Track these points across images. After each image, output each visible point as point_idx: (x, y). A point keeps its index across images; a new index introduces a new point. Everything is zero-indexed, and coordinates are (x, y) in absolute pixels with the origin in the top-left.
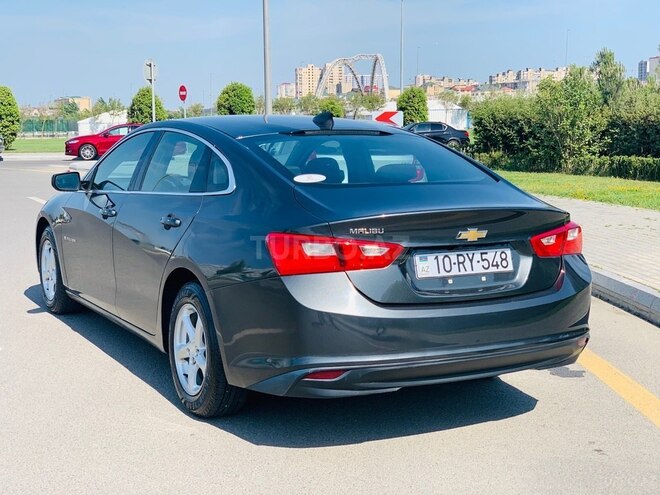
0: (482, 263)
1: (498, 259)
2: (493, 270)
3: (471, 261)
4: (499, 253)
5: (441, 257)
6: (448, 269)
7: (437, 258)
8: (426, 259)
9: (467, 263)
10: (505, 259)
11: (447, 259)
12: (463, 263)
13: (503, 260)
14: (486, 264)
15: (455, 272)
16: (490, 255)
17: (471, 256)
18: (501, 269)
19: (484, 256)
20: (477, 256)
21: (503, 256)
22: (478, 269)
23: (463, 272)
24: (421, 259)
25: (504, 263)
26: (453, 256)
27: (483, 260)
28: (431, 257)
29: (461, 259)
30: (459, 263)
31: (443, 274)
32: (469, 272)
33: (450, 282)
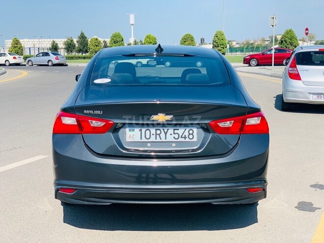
0: (173, 135)
1: (186, 133)
2: (180, 140)
3: (166, 133)
4: (187, 130)
5: (144, 130)
6: (148, 137)
7: (141, 130)
8: (134, 130)
9: (163, 135)
10: (192, 134)
11: (148, 132)
12: (159, 135)
13: (190, 134)
14: (176, 136)
15: (153, 139)
16: (181, 131)
17: (166, 131)
18: (187, 140)
19: (176, 131)
20: (171, 131)
21: (191, 132)
22: (170, 138)
23: (158, 140)
24: (130, 130)
25: (191, 136)
26: (153, 131)
27: (174, 134)
28: (137, 130)
29: (158, 132)
30: (156, 134)
31: (144, 140)
32: (163, 140)
33: (149, 145)
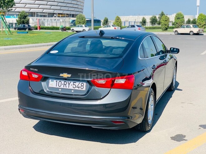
0: (73, 86)
1: (80, 85)
2: (76, 88)
3: (69, 84)
4: (80, 84)
5: (58, 81)
6: (60, 85)
7: (57, 81)
8: (53, 81)
9: (67, 85)
10: (83, 86)
11: (60, 82)
12: (66, 85)
13: (82, 86)
14: (74, 86)
15: (62, 87)
16: (77, 83)
17: (69, 83)
18: (80, 89)
19: (74, 84)
20: (72, 83)
21: (82, 85)
22: (71, 87)
23: (65, 87)
24: (51, 81)
25: (82, 87)
26: (63, 82)
27: (74, 85)
28: (55, 81)
29: (65, 83)
30: (64, 84)
31: (58, 87)
32: (67, 88)
33: (60, 90)
